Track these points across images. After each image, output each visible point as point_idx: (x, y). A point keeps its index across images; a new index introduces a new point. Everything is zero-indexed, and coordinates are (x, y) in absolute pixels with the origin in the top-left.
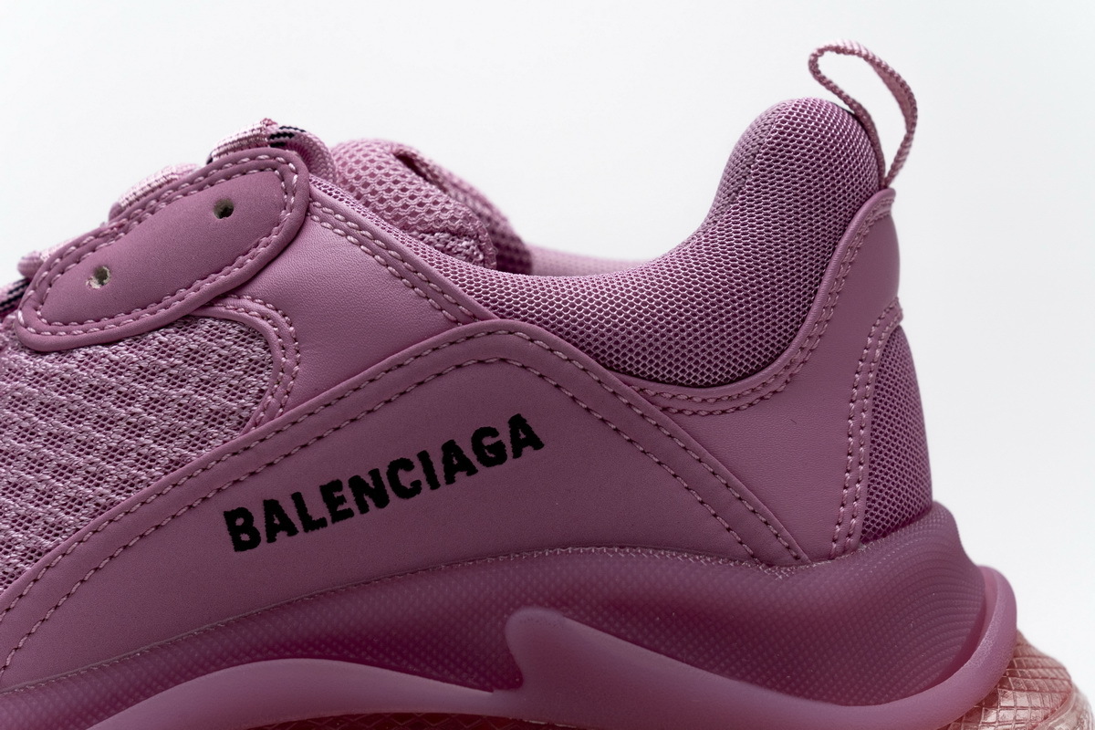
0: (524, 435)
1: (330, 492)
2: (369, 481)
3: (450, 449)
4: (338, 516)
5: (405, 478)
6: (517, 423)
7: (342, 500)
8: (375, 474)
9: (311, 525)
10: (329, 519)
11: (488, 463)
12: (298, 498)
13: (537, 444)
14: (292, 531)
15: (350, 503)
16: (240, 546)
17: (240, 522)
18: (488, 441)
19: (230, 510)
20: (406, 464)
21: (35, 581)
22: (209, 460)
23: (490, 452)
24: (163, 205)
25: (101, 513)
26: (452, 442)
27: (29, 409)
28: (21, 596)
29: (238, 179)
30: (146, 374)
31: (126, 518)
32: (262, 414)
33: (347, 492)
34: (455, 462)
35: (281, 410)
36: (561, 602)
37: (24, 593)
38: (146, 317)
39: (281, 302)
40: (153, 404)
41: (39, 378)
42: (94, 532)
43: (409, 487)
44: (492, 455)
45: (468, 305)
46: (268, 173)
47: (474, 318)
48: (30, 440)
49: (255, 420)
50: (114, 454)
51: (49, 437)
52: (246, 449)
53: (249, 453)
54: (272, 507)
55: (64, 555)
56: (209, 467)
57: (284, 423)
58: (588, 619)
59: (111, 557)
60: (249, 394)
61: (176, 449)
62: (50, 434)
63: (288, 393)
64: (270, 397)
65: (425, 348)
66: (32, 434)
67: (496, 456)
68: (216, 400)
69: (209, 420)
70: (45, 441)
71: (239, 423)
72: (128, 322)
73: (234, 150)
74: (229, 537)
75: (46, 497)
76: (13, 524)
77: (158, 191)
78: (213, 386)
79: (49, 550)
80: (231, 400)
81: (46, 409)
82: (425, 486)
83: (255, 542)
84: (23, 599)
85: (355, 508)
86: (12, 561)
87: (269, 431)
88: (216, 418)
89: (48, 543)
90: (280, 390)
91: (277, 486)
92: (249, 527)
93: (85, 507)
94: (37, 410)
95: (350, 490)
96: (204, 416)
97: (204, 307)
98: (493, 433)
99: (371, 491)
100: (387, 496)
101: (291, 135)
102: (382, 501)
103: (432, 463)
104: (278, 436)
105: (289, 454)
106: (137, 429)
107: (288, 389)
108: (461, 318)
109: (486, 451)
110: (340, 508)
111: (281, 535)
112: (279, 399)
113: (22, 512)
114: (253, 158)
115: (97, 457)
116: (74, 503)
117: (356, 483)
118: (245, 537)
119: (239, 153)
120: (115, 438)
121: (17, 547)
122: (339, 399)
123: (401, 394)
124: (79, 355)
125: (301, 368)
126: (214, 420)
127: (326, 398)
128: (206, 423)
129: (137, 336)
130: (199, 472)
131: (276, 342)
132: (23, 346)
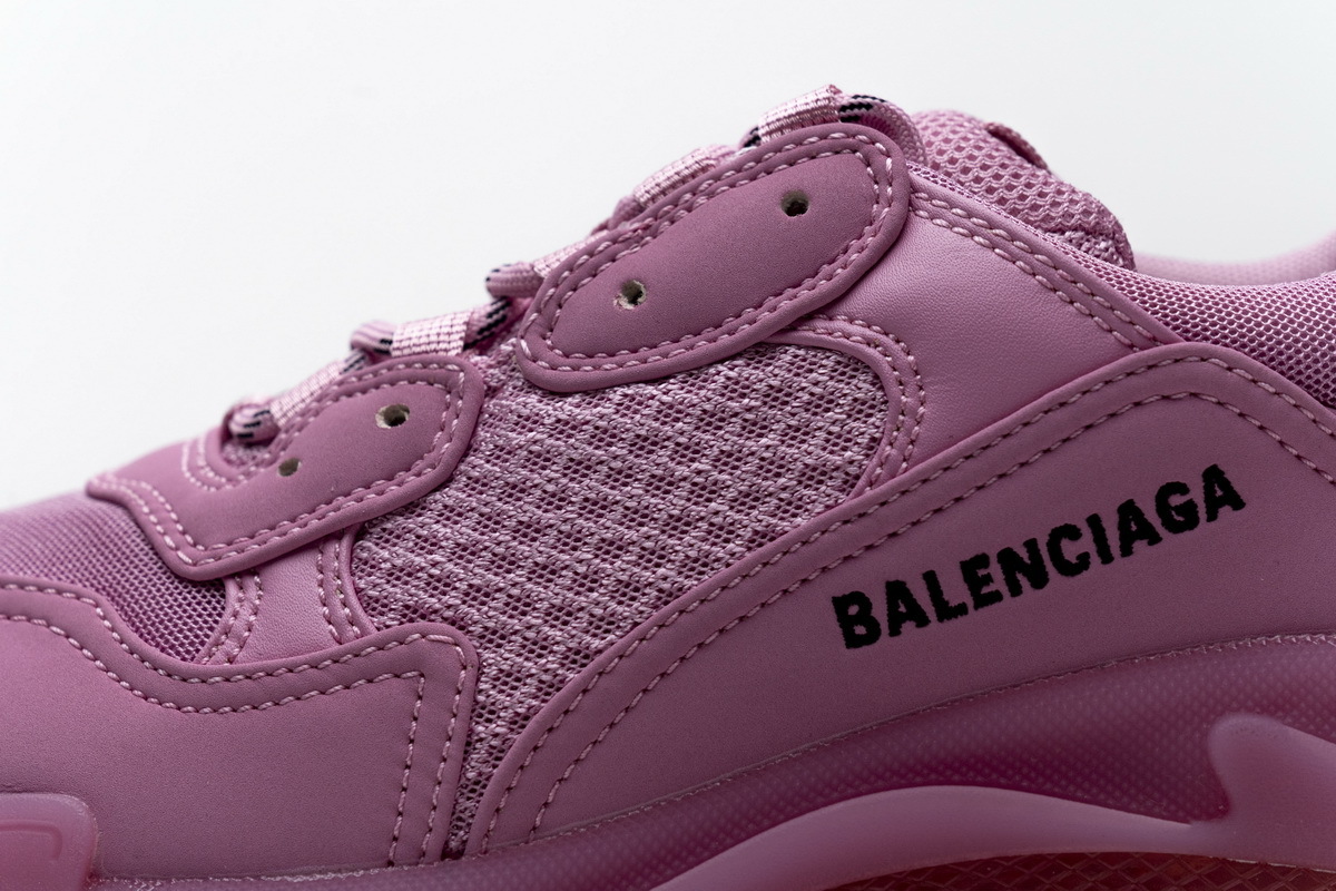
0: (1221, 492)
1: (972, 569)
2: (1024, 554)
3: (1128, 511)
4: (983, 601)
5: (1070, 550)
6: (1213, 476)
7: (988, 579)
8: (1031, 545)
9: (947, 612)
10: (970, 603)
11: (1175, 528)
12: (931, 578)
13: (1238, 504)
14: (922, 621)
15: (999, 583)
16: (853, 641)
17: (853, 610)
18: (1176, 500)
19: (839, 594)
20: (1072, 532)
21: (585, 691)
22: (810, 531)
23: (1178, 514)
24: (702, 200)
25: (666, 603)
26: (1130, 503)
27: (554, 468)
28: (566, 712)
29: (805, 164)
30: (712, 420)
31: (703, 608)
32: (879, 471)
33: (995, 570)
34: (1134, 528)
35: (904, 465)
36: (1277, 705)
37: (571, 708)
38: (702, 346)
39: (893, 323)
40: (726, 459)
41: (565, 427)
42: (660, 627)
43: (1074, 561)
44: (1181, 519)
45: (1147, 324)
46: (846, 156)
47: (1154, 341)
48: (559, 508)
49: (869, 476)
50: (678, 524)
51: (586, 504)
52: (861, 516)
53: (865, 521)
54: (896, 590)
55: (621, 657)
56: (812, 539)
57: (912, 481)
58: (1312, 727)
59: (682, 659)
60: (857, 443)
61: (760, 517)
62: (586, 500)
63: (912, 442)
64: (888, 448)
65: (1095, 381)
66: (561, 500)
67: (1184, 520)
68: (811, 451)
69: (803, 479)
70: (581, 509)
71: (846, 482)
72: (678, 353)
73: (791, 126)
74: (839, 630)
75: (589, 581)
76: (548, 618)
77: (692, 182)
78: (806, 434)
79: (599, 652)
80: (832, 452)
81: (579, 467)
82: (1095, 560)
83: (873, 635)
84: (570, 717)
85: (1004, 590)
86: (549, 666)
87: (892, 491)
88: (814, 475)
89: (596, 643)
90: (901, 437)
91: (903, 562)
92: (865, 616)
93: (644, 594)
94: (565, 469)
95: (999, 566)
96: (797, 474)
97: (783, 331)
98: (1181, 488)
99: (1026, 567)
100: (1046, 574)
101: (868, 106)
102: (1039, 581)
103: (1104, 530)
104: (905, 498)
105: (919, 522)
106: (705, 491)
107: (913, 438)
108: (1137, 340)
109: (1173, 513)
110: (985, 590)
111: (908, 627)
112: (902, 450)
113: (557, 602)
114: (823, 137)
115: (655, 528)
116: (628, 589)
117: (1007, 557)
118: (860, 630)
119: (800, 131)
120: (676, 502)
121: (555, 648)
122: (984, 448)
123: (1064, 441)
124: (616, 396)
125: (930, 410)
126: (811, 478)
127: (967, 448)
128: (800, 482)
129: (693, 371)
130: (797, 546)
131: (891, 376)
132: (532, 385)
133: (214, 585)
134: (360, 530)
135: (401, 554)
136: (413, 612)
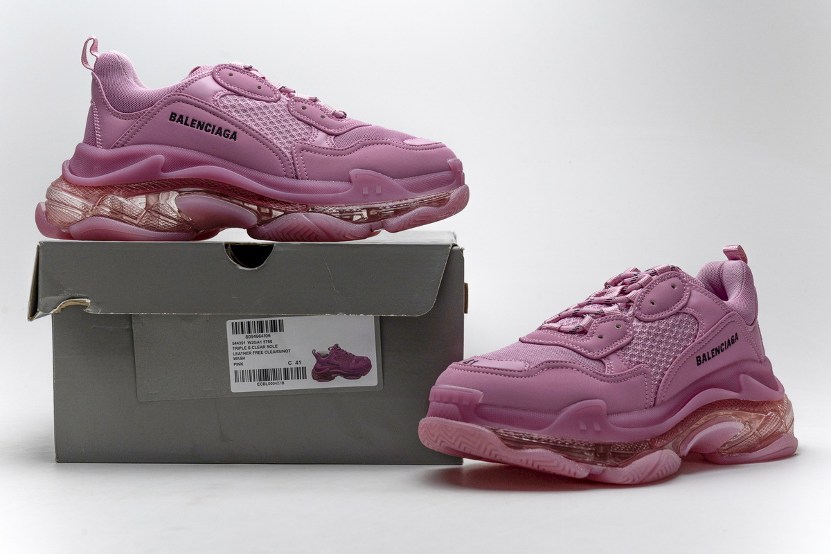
1: (712, 351)
4: (713, 356)
8: (719, 347)
9: (709, 359)
11: (733, 343)
12: (707, 353)
13: (738, 339)
14: (706, 361)
15: (715, 354)
16: (698, 365)
17: (698, 359)
18: (733, 338)
19: (697, 356)
20: (723, 344)
26: (729, 339)
30: (673, 326)
33: (715, 351)
34: (729, 343)
35: (703, 333)
36: (746, 373)
38: (668, 313)
39: (696, 308)
40: (677, 333)
41: (651, 328)
46: (676, 277)
50: (673, 345)
52: (700, 342)
55: (672, 369)
57: (706, 336)
60: (695, 330)
62: (659, 341)
64: (701, 330)
68: (689, 332)
71: (694, 337)
72: (664, 314)
74: (697, 363)
75: (663, 356)
76: (659, 363)
78: (687, 328)
80: (692, 332)
82: (724, 349)
83: (700, 363)
86: (661, 371)
87: (704, 338)
89: (667, 367)
90: (702, 328)
91: (704, 350)
92: (700, 360)
93: (671, 358)
94: (654, 336)
97: (680, 310)
99: (718, 351)
100: (720, 352)
101: (675, 268)
103: (726, 344)
105: (706, 343)
107: (704, 329)
111: (704, 362)
113: (659, 360)
114: (671, 273)
117: (716, 349)
122: (714, 330)
123: (722, 329)
124: (657, 322)
129: (669, 317)
131: (698, 318)
132: (640, 320)
133: (599, 360)
134: (621, 348)
135: (630, 352)
136: (638, 363)
